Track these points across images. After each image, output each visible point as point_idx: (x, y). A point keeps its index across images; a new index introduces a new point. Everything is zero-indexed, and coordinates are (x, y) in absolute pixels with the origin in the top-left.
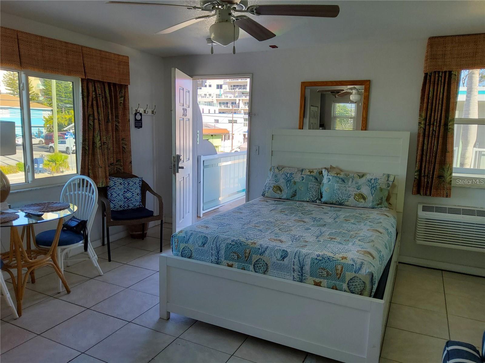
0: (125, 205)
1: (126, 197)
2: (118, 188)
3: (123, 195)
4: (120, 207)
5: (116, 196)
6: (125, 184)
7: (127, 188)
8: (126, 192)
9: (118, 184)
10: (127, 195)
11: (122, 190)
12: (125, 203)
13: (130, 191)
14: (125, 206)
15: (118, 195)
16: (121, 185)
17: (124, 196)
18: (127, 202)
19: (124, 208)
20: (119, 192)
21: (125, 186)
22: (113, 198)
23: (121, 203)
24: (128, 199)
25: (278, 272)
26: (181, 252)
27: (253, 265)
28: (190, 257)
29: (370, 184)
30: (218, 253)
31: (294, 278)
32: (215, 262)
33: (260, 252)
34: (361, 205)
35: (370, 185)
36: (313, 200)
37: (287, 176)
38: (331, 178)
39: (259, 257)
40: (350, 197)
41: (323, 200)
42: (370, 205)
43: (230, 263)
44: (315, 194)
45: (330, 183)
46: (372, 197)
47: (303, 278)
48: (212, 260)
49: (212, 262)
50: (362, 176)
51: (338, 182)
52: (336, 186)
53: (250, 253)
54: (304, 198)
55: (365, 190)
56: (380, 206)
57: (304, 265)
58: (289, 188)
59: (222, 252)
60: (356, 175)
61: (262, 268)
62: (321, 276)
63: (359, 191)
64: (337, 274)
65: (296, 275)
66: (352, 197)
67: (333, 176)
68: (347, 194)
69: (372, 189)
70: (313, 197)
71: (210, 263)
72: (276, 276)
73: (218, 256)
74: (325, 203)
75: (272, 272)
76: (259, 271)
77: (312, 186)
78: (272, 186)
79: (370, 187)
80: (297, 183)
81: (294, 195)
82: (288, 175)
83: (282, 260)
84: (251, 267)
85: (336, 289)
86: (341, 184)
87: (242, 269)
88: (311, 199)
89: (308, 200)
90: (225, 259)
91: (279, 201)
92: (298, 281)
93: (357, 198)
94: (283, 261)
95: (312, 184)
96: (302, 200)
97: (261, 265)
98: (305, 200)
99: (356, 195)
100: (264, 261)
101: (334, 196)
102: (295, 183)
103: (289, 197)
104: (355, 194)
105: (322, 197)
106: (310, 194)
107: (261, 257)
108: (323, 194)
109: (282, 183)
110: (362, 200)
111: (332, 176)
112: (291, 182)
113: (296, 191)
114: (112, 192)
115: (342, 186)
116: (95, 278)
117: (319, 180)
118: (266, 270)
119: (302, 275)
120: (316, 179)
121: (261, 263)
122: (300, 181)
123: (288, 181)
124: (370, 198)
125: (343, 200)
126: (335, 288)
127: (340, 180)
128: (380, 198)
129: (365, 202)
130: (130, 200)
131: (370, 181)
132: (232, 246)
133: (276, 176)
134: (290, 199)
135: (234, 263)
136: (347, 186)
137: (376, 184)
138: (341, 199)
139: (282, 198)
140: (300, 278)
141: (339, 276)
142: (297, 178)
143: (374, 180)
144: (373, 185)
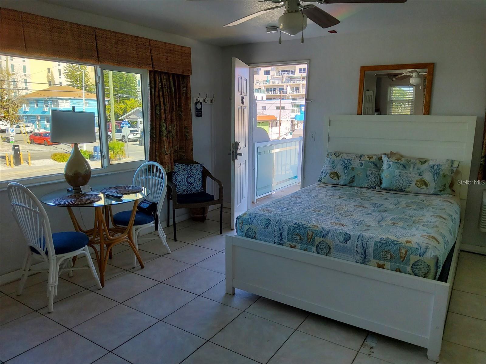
0: (188, 189)
1: (189, 182)
2: (182, 174)
3: (186, 180)
4: (184, 191)
5: (180, 181)
6: (188, 170)
7: (190, 174)
8: (189, 178)
9: (181, 169)
10: (190, 180)
11: (185, 175)
12: (188, 187)
13: (192, 176)
14: (188, 191)
15: (182, 180)
16: (185, 170)
17: (188, 181)
18: (190, 186)
19: (187, 192)
20: (182, 177)
21: (188, 171)
22: (178, 183)
23: (185, 188)
24: (191, 184)
25: (341, 254)
26: (245, 233)
27: (315, 246)
28: (254, 238)
29: (433, 170)
30: (281, 234)
31: (357, 260)
32: (278, 243)
33: (322, 235)
34: (422, 191)
35: (432, 172)
36: (372, 186)
37: (344, 162)
38: (391, 163)
39: (321, 239)
40: (411, 183)
41: (383, 186)
42: (432, 191)
43: (293, 244)
44: (374, 180)
45: (390, 169)
46: (434, 183)
47: (366, 260)
48: (275, 241)
49: (275, 243)
50: (424, 162)
51: (398, 168)
52: (397, 172)
53: (312, 235)
54: (362, 184)
55: (428, 177)
56: (442, 192)
57: (367, 248)
58: (346, 174)
59: (285, 234)
60: (417, 161)
61: (325, 250)
62: (385, 259)
63: (421, 177)
64: (401, 257)
65: (359, 257)
66: (413, 184)
67: (394, 162)
68: (408, 180)
69: (435, 175)
70: (372, 183)
71: (273, 243)
72: (338, 258)
73: (281, 237)
74: (385, 189)
75: (335, 254)
76: (322, 252)
77: (371, 172)
78: (329, 172)
79: (433, 173)
80: (355, 169)
81: (352, 180)
82: (346, 161)
83: (344, 243)
84: (314, 249)
85: (400, 272)
86: (402, 170)
87: (304, 250)
88: (370, 186)
89: (366, 186)
90: (288, 241)
91: (337, 187)
92: (361, 263)
93: (418, 185)
94: (346, 243)
95: (371, 170)
96: (361, 186)
97: (323, 247)
98: (364, 186)
99: (418, 182)
100: (326, 243)
101: (395, 182)
102: (353, 169)
103: (347, 183)
104: (416, 180)
105: (381, 183)
106: (369, 180)
107: (324, 239)
108: (383, 180)
109: (339, 169)
110: (424, 187)
111: (392, 162)
112: (348, 168)
113: (354, 177)
114: (176, 177)
115: (403, 172)
116: (164, 256)
117: (378, 166)
118: (329, 252)
119: (365, 257)
120: (376, 165)
121: (323, 245)
122: (358, 167)
123: (346, 167)
124: (432, 185)
125: (404, 187)
126: (398, 270)
127: (401, 166)
128: (443, 185)
129: (427, 188)
130: (192, 185)
131: (432, 167)
132: (294, 229)
133: (333, 162)
134: (348, 185)
135: (296, 244)
136: (408, 172)
137: (439, 170)
138: (401, 185)
139: (340, 184)
140: (363, 260)
141: (403, 259)
142: (356, 164)
143: (437, 165)
144: (435, 172)
